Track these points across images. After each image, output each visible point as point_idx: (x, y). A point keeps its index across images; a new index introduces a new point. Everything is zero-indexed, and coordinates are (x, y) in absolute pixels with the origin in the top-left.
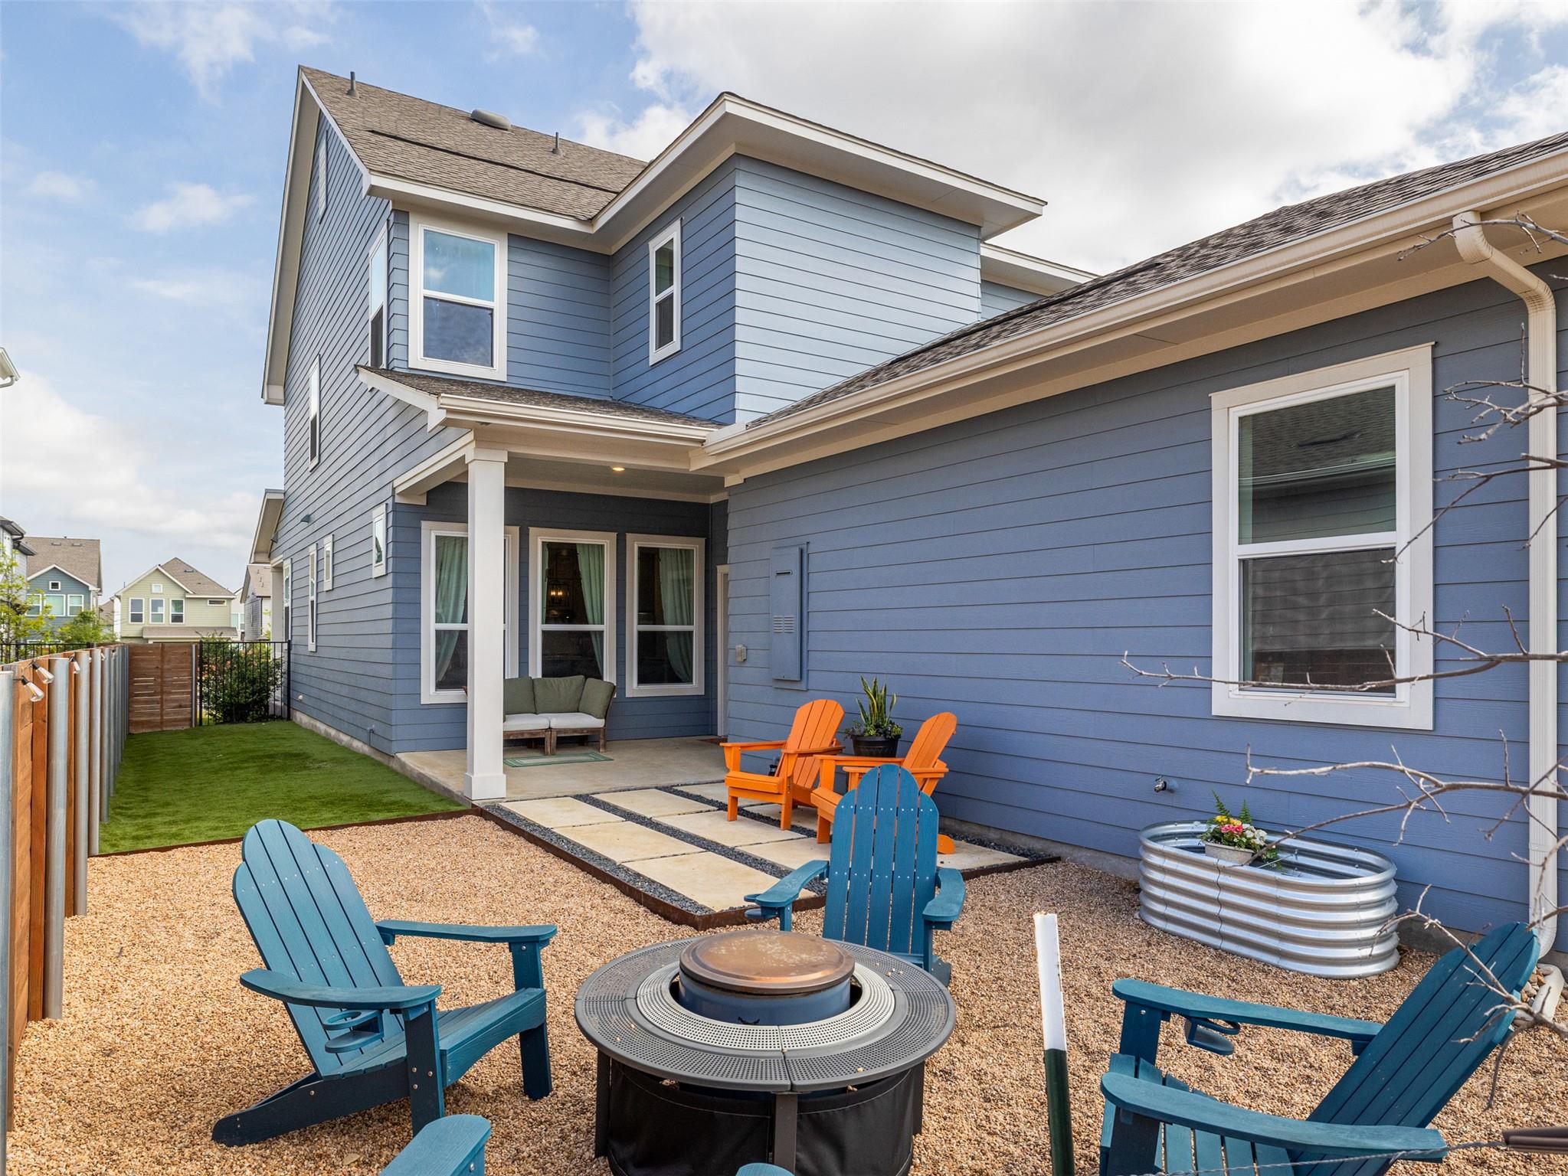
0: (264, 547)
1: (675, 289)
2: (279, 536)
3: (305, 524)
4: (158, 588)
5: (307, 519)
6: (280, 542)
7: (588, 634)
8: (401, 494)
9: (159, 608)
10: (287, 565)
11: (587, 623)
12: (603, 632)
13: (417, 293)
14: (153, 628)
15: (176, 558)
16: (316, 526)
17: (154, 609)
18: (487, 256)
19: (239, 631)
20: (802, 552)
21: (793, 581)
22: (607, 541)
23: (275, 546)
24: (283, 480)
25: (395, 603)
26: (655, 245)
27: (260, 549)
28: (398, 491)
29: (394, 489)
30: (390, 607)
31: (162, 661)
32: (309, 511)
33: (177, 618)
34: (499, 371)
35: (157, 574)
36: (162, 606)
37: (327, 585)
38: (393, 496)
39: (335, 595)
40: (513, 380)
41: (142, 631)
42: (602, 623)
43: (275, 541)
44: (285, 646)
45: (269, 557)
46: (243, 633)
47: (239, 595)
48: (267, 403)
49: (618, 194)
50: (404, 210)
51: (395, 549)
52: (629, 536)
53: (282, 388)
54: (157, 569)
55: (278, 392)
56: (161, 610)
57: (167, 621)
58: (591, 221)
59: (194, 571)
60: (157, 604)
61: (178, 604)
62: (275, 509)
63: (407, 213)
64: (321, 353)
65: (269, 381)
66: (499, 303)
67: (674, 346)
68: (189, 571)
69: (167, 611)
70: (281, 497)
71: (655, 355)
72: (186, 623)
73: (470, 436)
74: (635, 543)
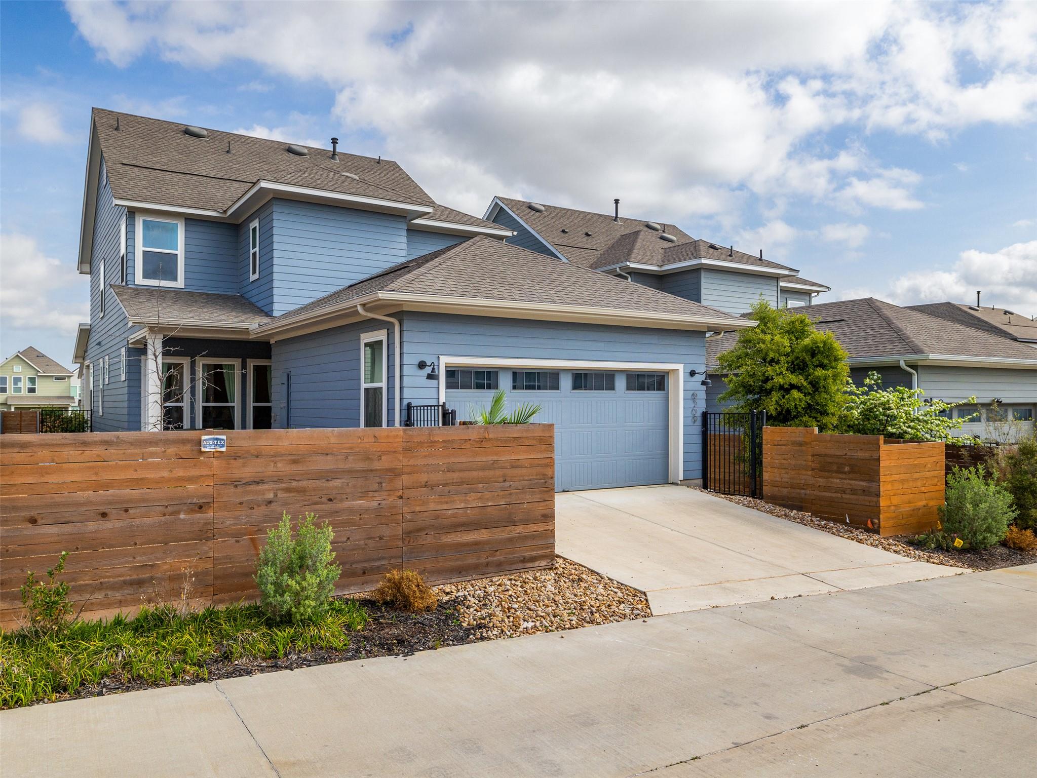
0: (81, 353)
1: (257, 249)
2: (89, 348)
3: (98, 346)
4: (18, 368)
5: (99, 344)
6: (88, 353)
7: (229, 407)
8: (131, 344)
9: (19, 383)
10: (91, 366)
11: (228, 402)
12: (234, 407)
13: (140, 248)
14: (15, 397)
15: (31, 347)
16: (103, 349)
17: (15, 384)
18: (174, 229)
19: (77, 398)
20: (288, 375)
21: (286, 386)
22: (236, 362)
23: (86, 354)
24: (89, 318)
25: (129, 394)
26: (252, 226)
27: (78, 355)
28: (130, 342)
29: (128, 341)
30: (127, 395)
31: (21, 421)
32: (100, 340)
33: (32, 390)
34: (180, 283)
35: (17, 360)
36: (20, 381)
37: (107, 383)
38: (128, 344)
39: (111, 386)
40: (188, 287)
41: (7, 399)
42: (234, 402)
43: (86, 352)
44: (90, 412)
45: (84, 359)
46: (80, 400)
47: (76, 373)
48: (81, 273)
49: (255, 183)
50: (132, 213)
51: (129, 369)
52: (248, 360)
53: (89, 265)
54: (17, 355)
55: (86, 268)
56: (20, 385)
57: (24, 392)
58: (225, 212)
59: (43, 356)
60: (17, 380)
61: (32, 380)
62: (85, 334)
63: (135, 212)
64: (105, 257)
65: (82, 261)
66: (180, 251)
67: (256, 276)
68: (40, 356)
69: (25, 385)
70: (89, 327)
71: (253, 277)
72: (37, 393)
73: (146, 329)
74: (251, 363)
